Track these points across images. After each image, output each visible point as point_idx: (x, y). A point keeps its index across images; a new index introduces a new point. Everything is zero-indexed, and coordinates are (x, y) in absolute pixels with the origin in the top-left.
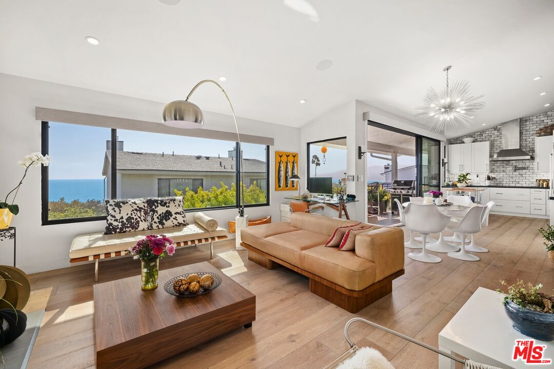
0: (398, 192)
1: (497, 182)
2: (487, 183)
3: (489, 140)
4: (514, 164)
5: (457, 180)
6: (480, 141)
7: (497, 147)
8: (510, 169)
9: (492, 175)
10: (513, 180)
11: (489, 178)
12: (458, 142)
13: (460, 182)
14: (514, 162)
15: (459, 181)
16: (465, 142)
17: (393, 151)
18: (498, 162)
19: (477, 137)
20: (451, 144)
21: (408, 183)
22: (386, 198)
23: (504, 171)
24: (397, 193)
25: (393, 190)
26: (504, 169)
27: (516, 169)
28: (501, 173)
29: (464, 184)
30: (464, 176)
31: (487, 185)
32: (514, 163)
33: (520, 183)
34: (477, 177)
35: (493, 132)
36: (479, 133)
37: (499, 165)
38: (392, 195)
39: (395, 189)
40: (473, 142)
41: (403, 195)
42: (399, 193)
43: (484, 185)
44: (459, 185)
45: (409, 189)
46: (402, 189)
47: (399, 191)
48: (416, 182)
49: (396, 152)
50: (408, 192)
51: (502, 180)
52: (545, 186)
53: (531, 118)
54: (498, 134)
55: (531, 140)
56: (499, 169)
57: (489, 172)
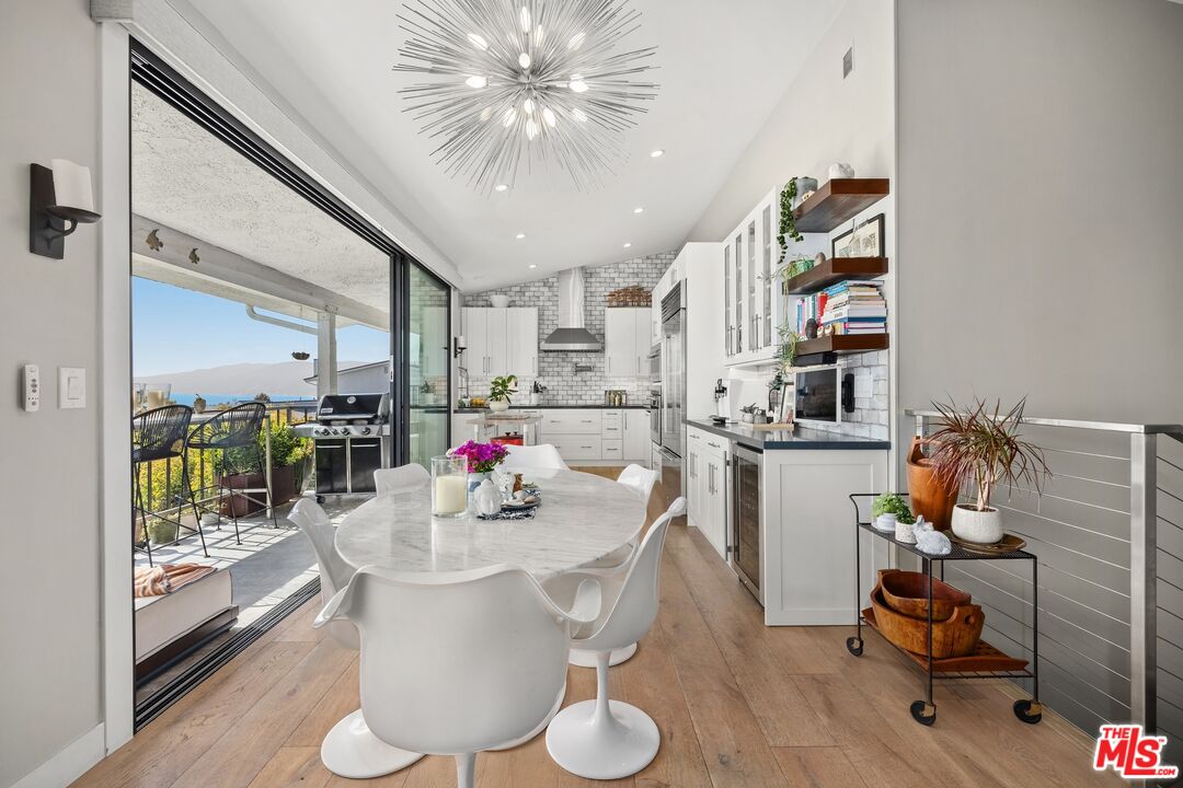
0: (336, 433)
1: (548, 397)
2: (534, 399)
3: (535, 306)
4: (574, 360)
5: (489, 393)
6: (520, 306)
7: (549, 322)
8: (569, 369)
9: (542, 382)
10: (574, 393)
11: (537, 389)
12: (480, 303)
13: (497, 399)
14: (574, 355)
15: (495, 395)
16: (494, 303)
17: (321, 303)
18: (550, 354)
19: (516, 294)
20: (467, 306)
21: (366, 404)
22: (298, 452)
23: (559, 374)
24: (332, 436)
25: (322, 428)
26: (559, 369)
27: (579, 369)
28: (555, 379)
29: (503, 404)
30: (504, 384)
31: (534, 403)
32: (575, 358)
33: (583, 397)
34: (516, 385)
35: (541, 289)
36: (518, 289)
38: (318, 442)
39: (327, 423)
40: (509, 306)
41: (354, 441)
42: (341, 436)
43: (526, 403)
44: (494, 405)
45: (371, 422)
46: (350, 422)
47: (340, 429)
48: (392, 401)
49: (331, 308)
50: (368, 431)
51: (556, 393)
52: (617, 403)
53: (598, 270)
54: (550, 294)
55: (598, 313)
56: (551, 369)
57: (536, 374)
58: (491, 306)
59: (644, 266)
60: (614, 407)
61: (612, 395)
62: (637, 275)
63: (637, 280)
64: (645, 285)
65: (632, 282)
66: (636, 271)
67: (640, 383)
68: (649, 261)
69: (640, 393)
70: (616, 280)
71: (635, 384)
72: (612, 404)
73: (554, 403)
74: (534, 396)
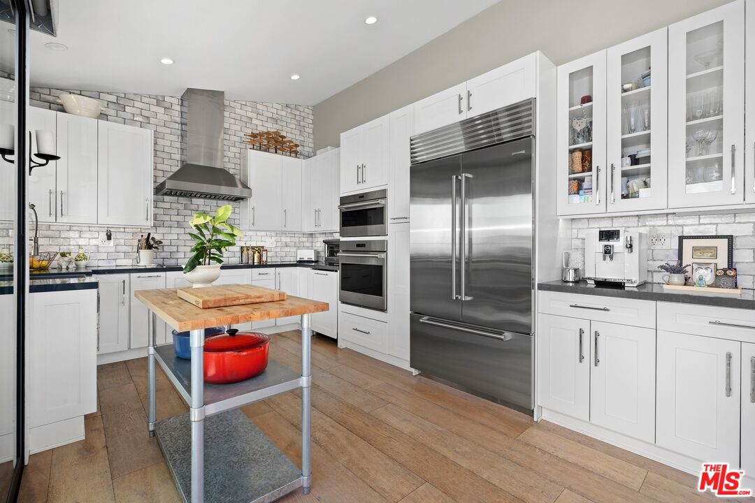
1: (163, 255)
2: (144, 258)
7: (164, 155)
9: (156, 235)
11: (148, 244)
16: (67, 106)
23: (179, 225)
26: (180, 218)
28: (175, 230)
31: (144, 264)
34: (109, 238)
35: (154, 108)
36: (113, 98)
37: (167, 205)
43: (129, 263)
51: (174, 249)
52: (256, 261)
53: (233, 104)
54: (167, 118)
55: (232, 155)
56: (166, 218)
57: (151, 223)
58: (62, 109)
59: (284, 113)
60: (253, 266)
61: (251, 252)
62: (276, 121)
63: (275, 126)
64: (283, 134)
65: (271, 127)
66: (275, 116)
67: (279, 239)
68: (289, 110)
69: (278, 250)
70: (254, 121)
71: (274, 239)
72: (250, 262)
73: (172, 262)
74: (145, 254)
